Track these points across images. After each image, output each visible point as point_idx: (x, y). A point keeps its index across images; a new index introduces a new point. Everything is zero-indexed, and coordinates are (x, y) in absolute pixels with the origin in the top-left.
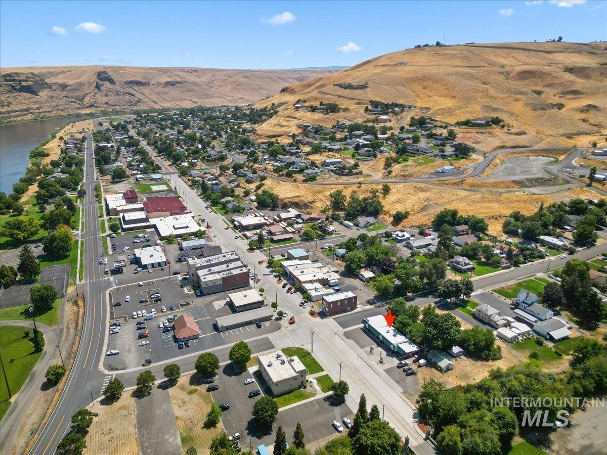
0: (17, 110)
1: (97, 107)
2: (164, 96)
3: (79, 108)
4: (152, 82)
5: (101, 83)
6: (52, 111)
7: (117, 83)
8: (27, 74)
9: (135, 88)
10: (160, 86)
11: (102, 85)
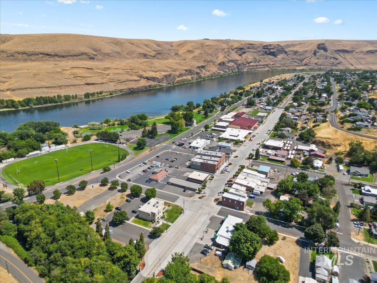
0: (262, 64)
1: (309, 66)
2: (361, 61)
3: (297, 66)
4: (357, 51)
5: (317, 51)
6: (280, 67)
7: (329, 51)
8: (275, 45)
9: (341, 54)
10: (362, 53)
11: (318, 52)
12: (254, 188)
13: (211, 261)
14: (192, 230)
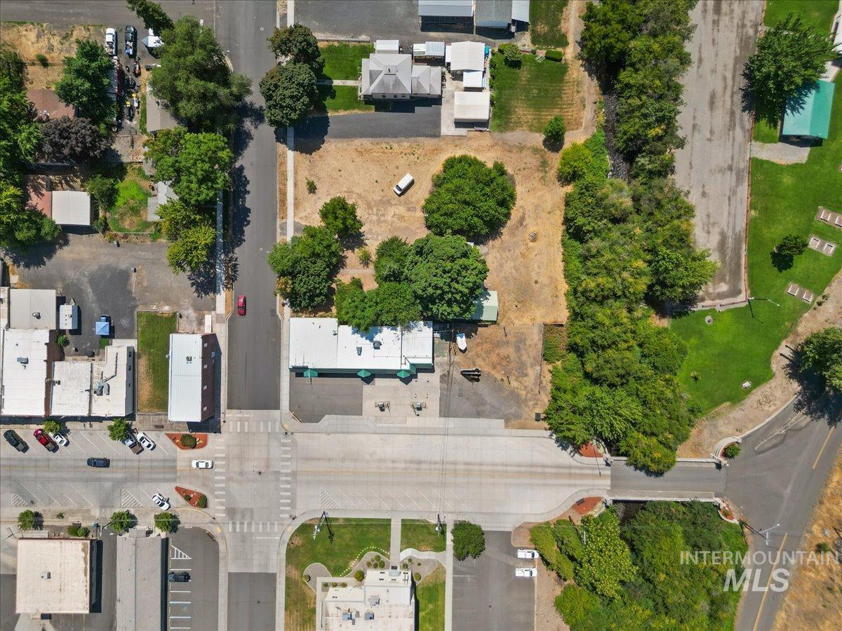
12: (51, 332)
13: (488, 352)
14: (398, 447)
